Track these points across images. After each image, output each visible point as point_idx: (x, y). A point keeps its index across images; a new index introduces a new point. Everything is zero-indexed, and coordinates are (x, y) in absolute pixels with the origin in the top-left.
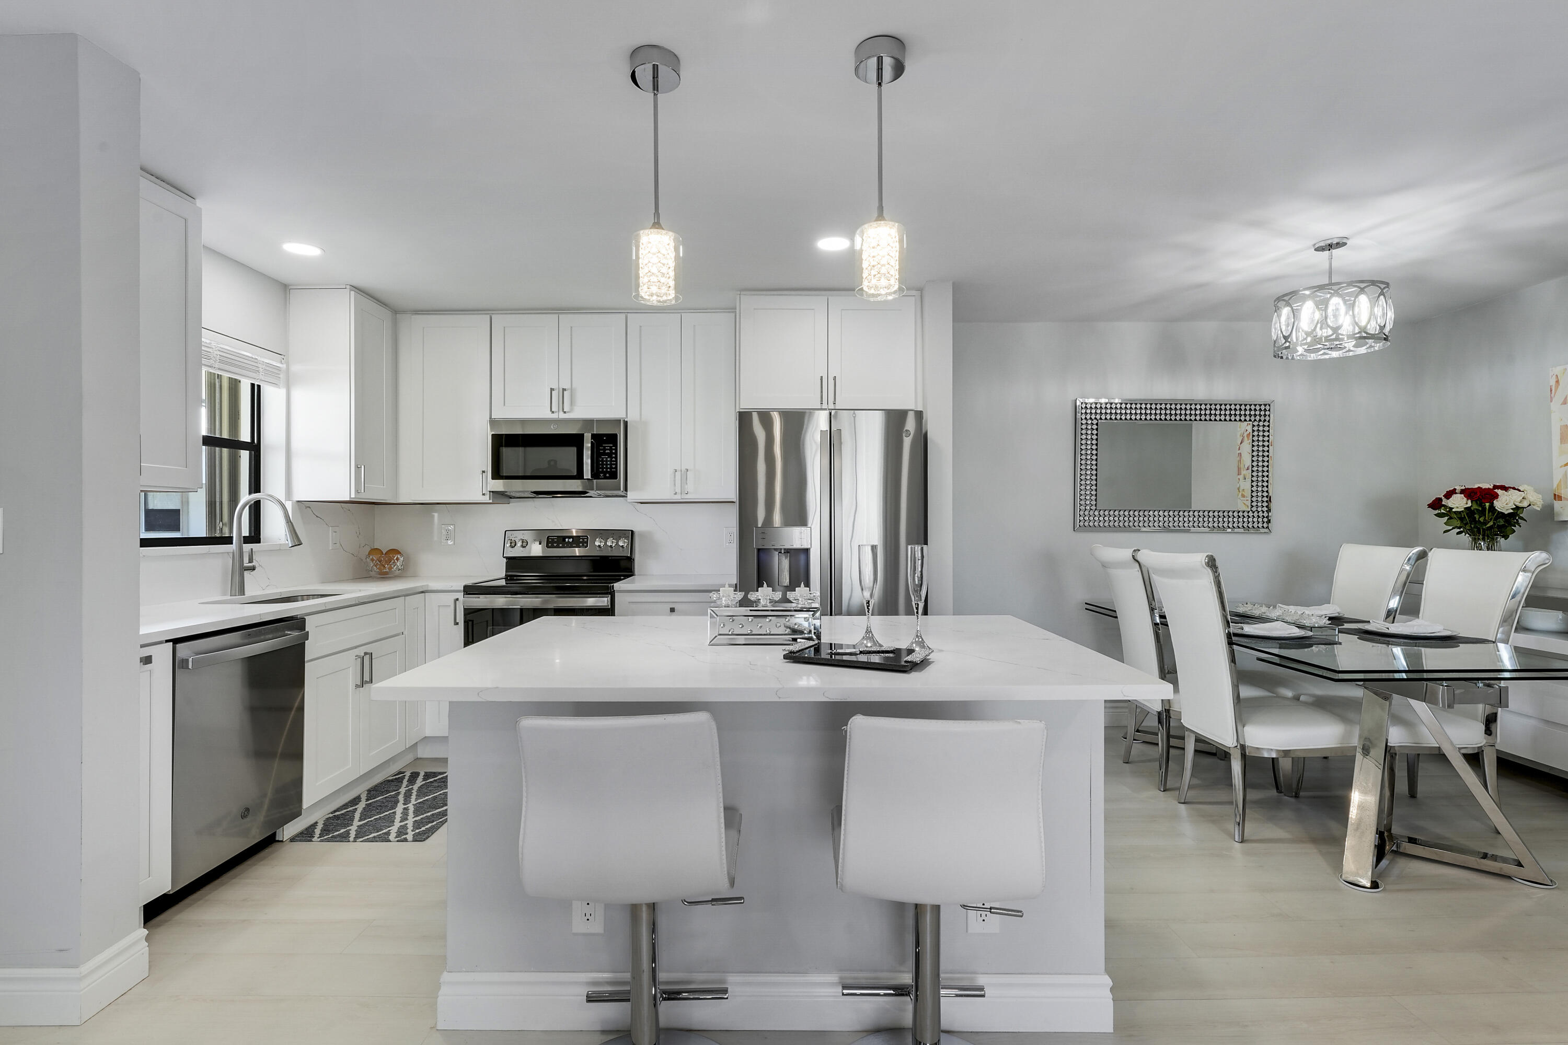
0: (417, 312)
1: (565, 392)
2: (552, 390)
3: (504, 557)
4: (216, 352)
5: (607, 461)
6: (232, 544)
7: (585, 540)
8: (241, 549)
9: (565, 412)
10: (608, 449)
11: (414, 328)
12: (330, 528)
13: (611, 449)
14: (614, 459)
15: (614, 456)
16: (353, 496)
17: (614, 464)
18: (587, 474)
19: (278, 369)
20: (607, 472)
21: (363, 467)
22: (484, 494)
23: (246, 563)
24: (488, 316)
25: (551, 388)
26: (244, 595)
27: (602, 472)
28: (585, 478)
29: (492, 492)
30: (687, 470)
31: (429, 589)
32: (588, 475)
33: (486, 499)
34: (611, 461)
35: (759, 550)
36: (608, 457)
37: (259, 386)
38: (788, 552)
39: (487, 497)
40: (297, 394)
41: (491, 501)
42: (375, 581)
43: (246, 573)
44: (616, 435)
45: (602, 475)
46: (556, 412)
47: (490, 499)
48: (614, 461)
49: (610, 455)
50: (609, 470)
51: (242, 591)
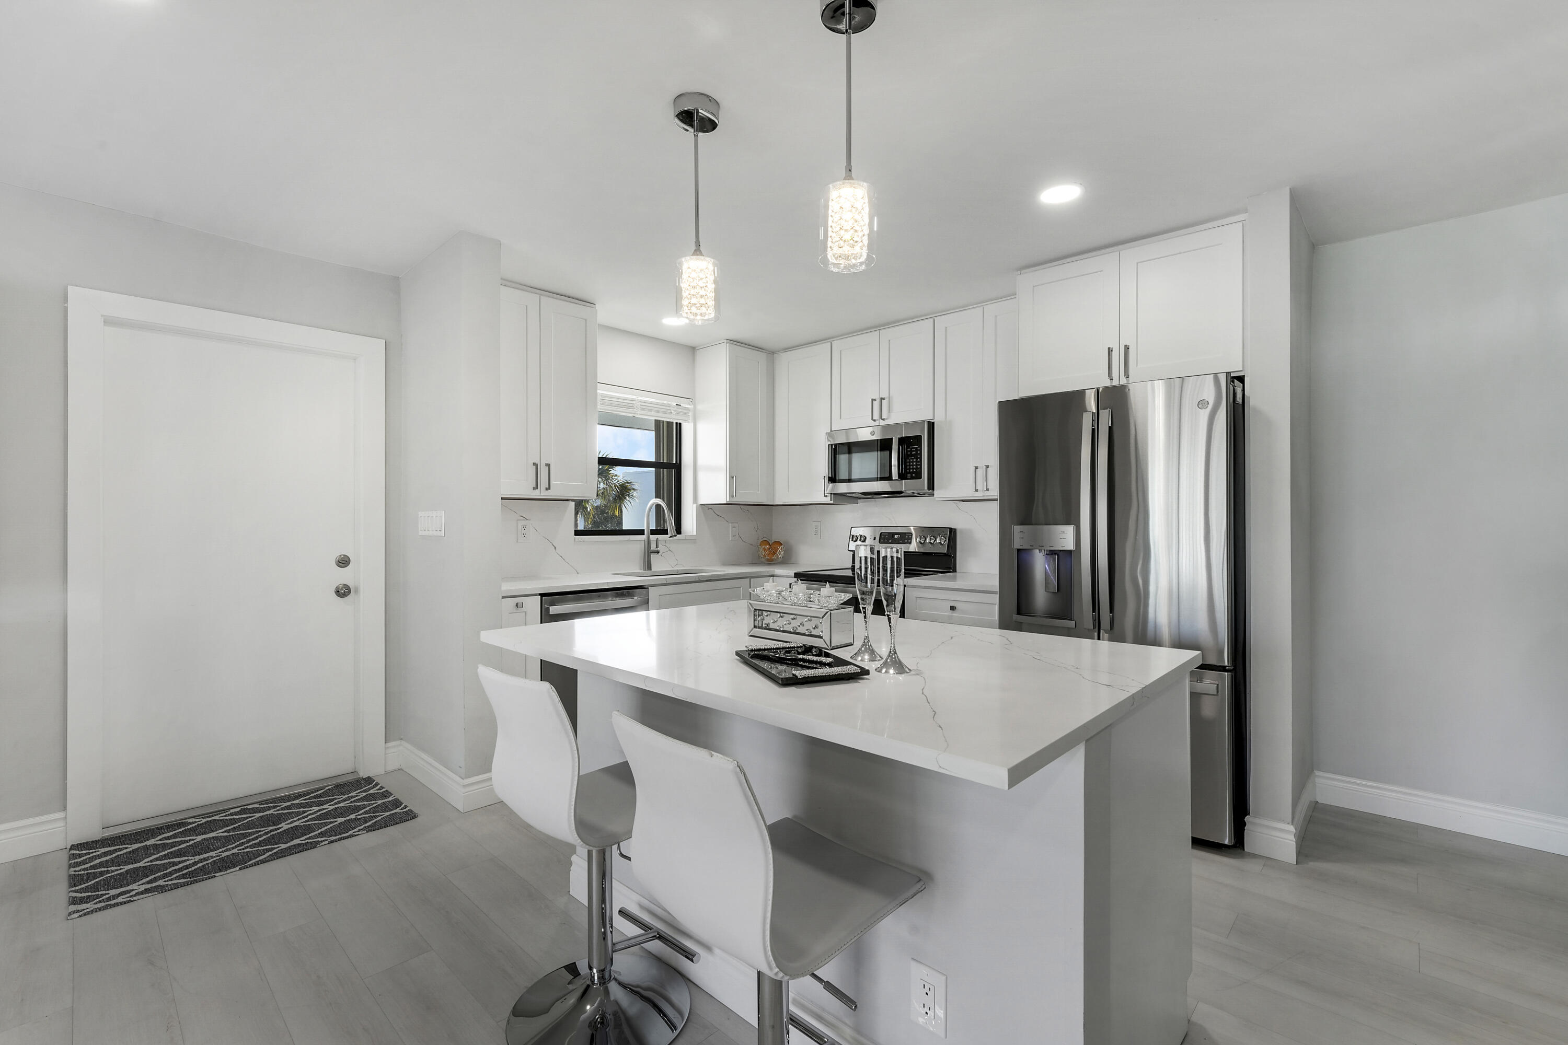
0: (787, 349)
1: (883, 401)
2: (873, 400)
3: (849, 550)
4: (638, 404)
5: (913, 462)
6: (644, 534)
7: (910, 537)
8: (649, 538)
9: (884, 419)
10: (914, 451)
11: (784, 360)
12: (730, 524)
13: (916, 451)
14: (919, 460)
15: (919, 456)
16: (728, 500)
17: (919, 465)
18: (895, 475)
19: (688, 409)
20: (913, 472)
21: (735, 477)
22: (826, 496)
23: (653, 548)
24: (829, 343)
25: (872, 399)
26: (651, 570)
27: (910, 473)
28: (893, 479)
29: (835, 494)
30: (987, 467)
31: (775, 574)
32: (895, 477)
33: (828, 500)
34: (917, 462)
35: (1018, 550)
36: (914, 458)
37: (680, 424)
38: (1055, 554)
39: (829, 498)
40: (701, 426)
41: (832, 502)
42: (765, 566)
43: (653, 555)
44: (921, 436)
45: (909, 475)
46: (877, 420)
47: (831, 500)
48: (918, 462)
49: (915, 456)
50: (915, 470)
51: (649, 568)
